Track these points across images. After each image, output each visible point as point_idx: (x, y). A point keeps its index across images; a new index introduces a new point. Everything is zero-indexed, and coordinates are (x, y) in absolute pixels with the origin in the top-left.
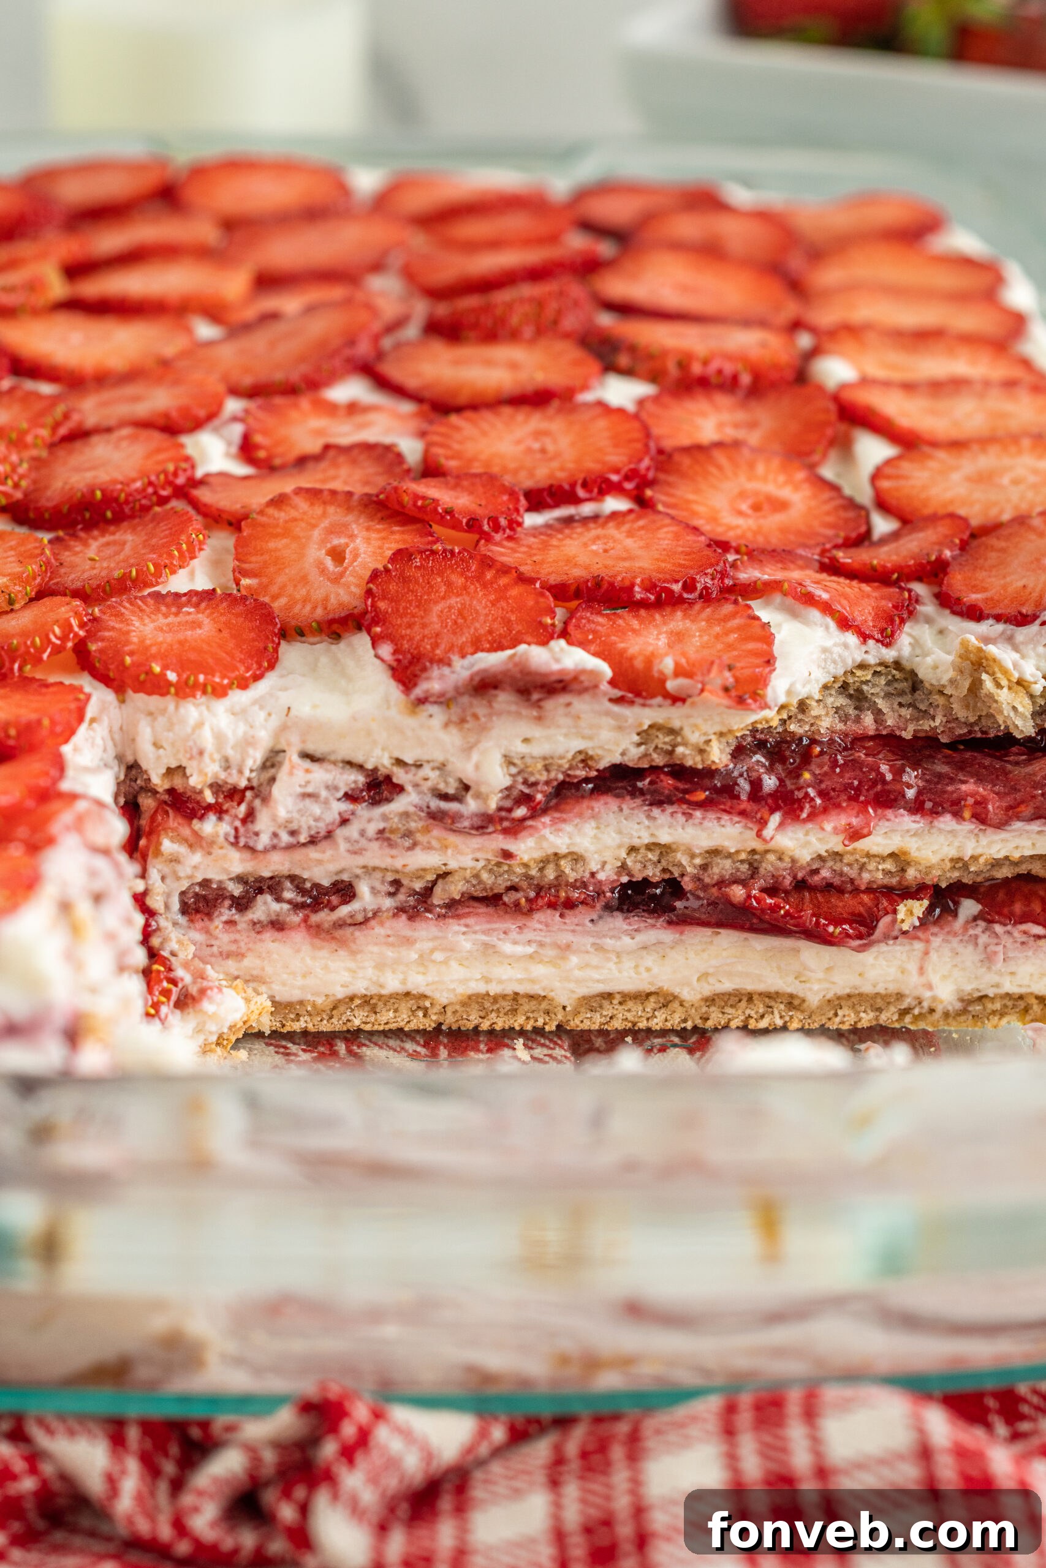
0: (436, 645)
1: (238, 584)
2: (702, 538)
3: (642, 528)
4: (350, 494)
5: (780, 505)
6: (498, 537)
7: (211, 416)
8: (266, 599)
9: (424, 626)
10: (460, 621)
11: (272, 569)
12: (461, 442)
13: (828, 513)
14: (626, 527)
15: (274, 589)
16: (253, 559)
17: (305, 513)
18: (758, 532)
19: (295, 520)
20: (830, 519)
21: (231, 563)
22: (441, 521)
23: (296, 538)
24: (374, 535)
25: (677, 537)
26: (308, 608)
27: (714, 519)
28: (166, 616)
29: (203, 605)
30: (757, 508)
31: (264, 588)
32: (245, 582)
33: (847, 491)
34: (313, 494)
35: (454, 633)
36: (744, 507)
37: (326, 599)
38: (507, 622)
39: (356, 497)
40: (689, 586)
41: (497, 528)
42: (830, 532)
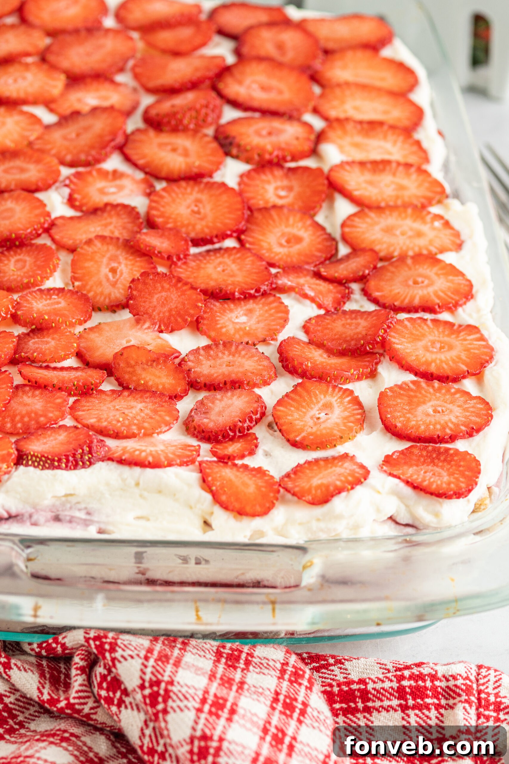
0: (154, 311)
1: (73, 283)
2: (264, 263)
3: (239, 258)
4: (118, 239)
5: (299, 240)
6: (179, 263)
7: (55, 182)
8: (84, 292)
9: (150, 302)
10: (165, 302)
11: (87, 278)
12: (163, 206)
13: (319, 243)
14: (232, 258)
15: (88, 287)
16: (79, 271)
17: (100, 249)
18: (288, 255)
19: (95, 252)
20: (320, 246)
21: (70, 274)
22: (157, 256)
23: (96, 262)
24: (129, 263)
25: (253, 263)
26: (102, 298)
27: (270, 250)
28: (46, 300)
29: (60, 295)
30: (288, 241)
31: (84, 286)
32: (77, 284)
33: (329, 230)
34: (102, 238)
35: (162, 307)
36: (283, 242)
37: (110, 294)
38: (184, 304)
39: (121, 241)
40: (257, 291)
41: (179, 259)
42: (319, 254)
